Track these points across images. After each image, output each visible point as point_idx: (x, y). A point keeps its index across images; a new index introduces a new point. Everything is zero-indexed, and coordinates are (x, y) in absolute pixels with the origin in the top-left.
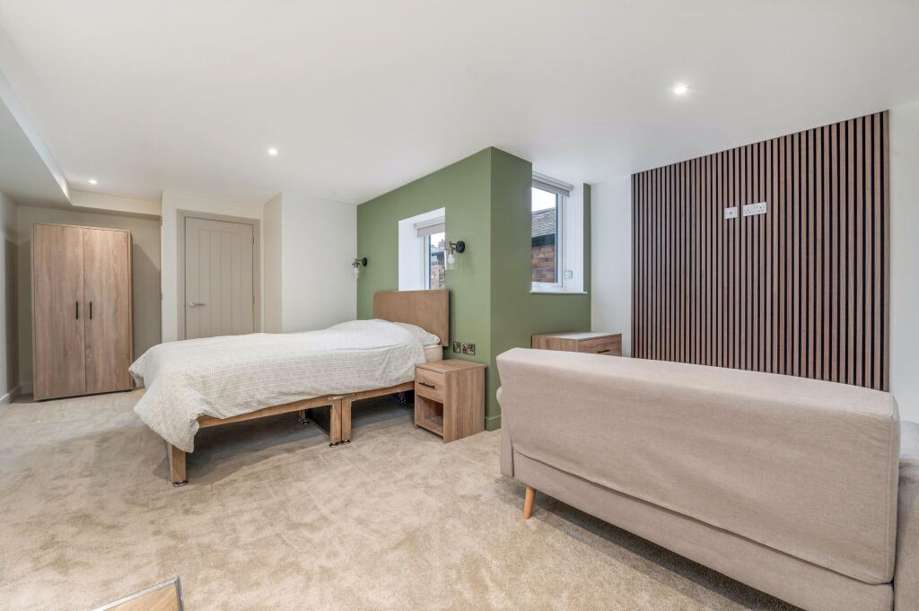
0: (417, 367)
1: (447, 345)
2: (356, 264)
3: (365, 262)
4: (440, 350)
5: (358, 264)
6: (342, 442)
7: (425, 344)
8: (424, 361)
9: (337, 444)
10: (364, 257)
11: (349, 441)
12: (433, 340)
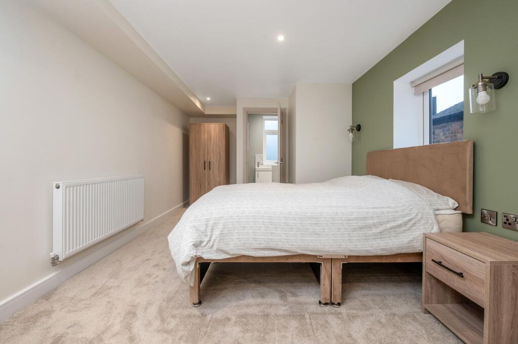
0: (426, 237)
1: (469, 211)
2: (352, 130)
3: (359, 128)
4: (460, 217)
5: (353, 130)
6: (333, 304)
7: (436, 207)
8: (435, 229)
9: (326, 304)
10: (358, 124)
11: (339, 304)
12: (448, 204)
